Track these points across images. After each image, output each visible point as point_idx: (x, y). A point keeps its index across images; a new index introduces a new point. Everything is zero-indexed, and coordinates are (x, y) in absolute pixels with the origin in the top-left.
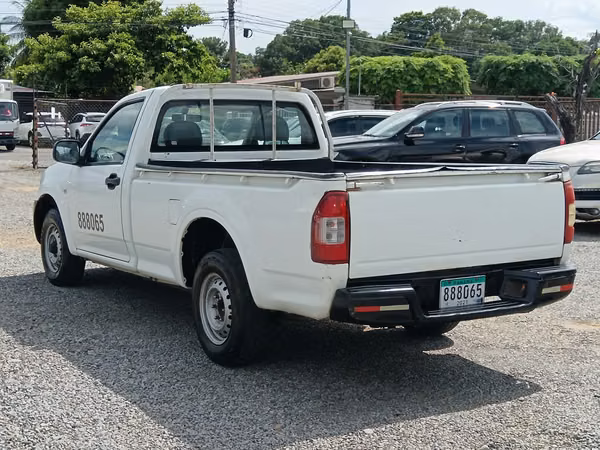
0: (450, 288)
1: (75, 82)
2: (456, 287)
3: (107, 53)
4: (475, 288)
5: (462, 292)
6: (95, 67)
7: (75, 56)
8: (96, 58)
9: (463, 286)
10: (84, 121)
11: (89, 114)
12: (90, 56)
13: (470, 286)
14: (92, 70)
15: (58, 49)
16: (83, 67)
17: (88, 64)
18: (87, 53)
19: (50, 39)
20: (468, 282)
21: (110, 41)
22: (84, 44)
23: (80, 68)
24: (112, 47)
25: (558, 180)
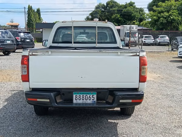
0: (78, 95)
1: (159, 26)
2: (81, 95)
3: (169, 17)
4: (91, 96)
5: (85, 97)
6: (165, 21)
7: (159, 18)
8: (165, 18)
9: (85, 95)
10: (159, 38)
11: (161, 36)
12: (163, 18)
13: (88, 96)
14: (164, 22)
15: (154, 16)
16: (161, 21)
17: (163, 20)
18: (163, 17)
19: (153, 13)
20: (87, 94)
21: (170, 13)
22: (162, 14)
23: (160, 22)
24: (170, 15)
25: (136, 55)
